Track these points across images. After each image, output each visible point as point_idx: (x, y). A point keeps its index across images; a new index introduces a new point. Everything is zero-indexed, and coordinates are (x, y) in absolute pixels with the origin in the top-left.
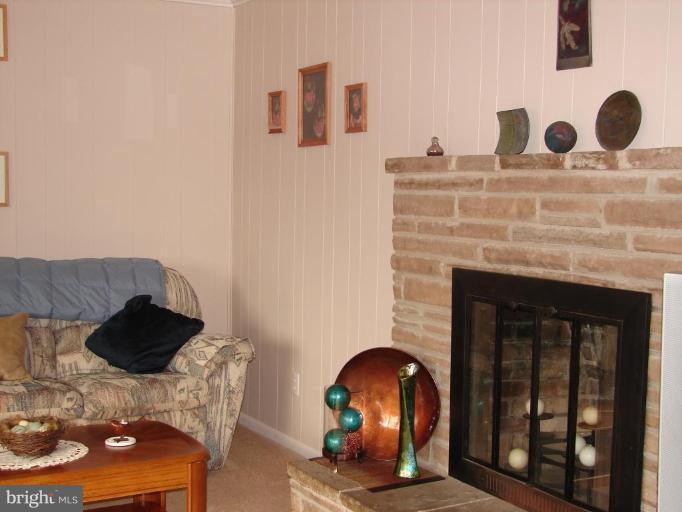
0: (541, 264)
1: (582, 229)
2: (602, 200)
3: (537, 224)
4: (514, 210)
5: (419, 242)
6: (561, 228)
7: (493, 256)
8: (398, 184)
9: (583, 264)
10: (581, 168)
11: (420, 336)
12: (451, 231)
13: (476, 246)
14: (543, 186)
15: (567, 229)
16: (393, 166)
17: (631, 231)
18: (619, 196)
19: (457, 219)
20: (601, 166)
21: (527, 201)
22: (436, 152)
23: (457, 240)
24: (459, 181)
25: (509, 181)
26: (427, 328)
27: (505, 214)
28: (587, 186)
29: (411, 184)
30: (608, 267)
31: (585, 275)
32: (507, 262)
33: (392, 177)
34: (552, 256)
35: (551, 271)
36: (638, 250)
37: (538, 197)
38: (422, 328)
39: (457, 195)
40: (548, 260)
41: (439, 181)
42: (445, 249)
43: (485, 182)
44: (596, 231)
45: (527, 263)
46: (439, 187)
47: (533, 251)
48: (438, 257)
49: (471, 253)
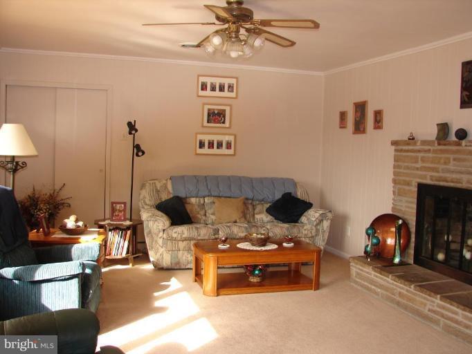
0: (452, 182)
1: (468, 169)
3: (451, 166)
4: (442, 161)
5: (404, 173)
6: (461, 168)
7: (434, 179)
8: (396, 150)
9: (468, 182)
10: (469, 146)
11: (404, 210)
12: (417, 169)
13: (427, 175)
14: (454, 152)
15: (463, 168)
16: (394, 143)
19: (419, 165)
21: (447, 158)
22: (412, 139)
23: (419, 172)
24: (421, 150)
25: (441, 150)
27: (439, 163)
29: (401, 151)
31: (469, 186)
32: (439, 181)
33: (393, 148)
34: (457, 179)
35: (456, 184)
37: (452, 157)
39: (420, 155)
40: (455, 180)
41: (413, 150)
42: (414, 176)
43: (431, 150)
45: (447, 181)
47: (449, 177)
48: (412, 179)
49: (425, 177)
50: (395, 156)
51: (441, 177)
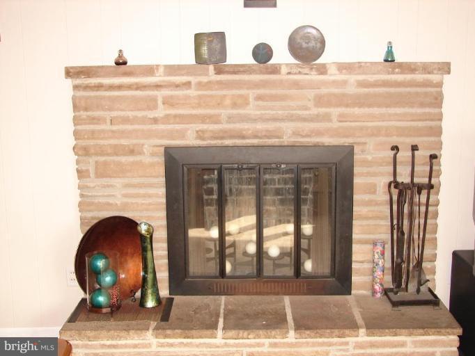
0: (256, 137)
1: (294, 112)
2: (311, 94)
3: (251, 110)
4: (228, 102)
5: (113, 132)
6: (274, 112)
7: (206, 135)
8: (76, 87)
9: (295, 134)
10: (296, 74)
11: (118, 203)
12: (155, 121)
13: (187, 130)
14: (257, 85)
15: (280, 112)
17: (335, 112)
18: (324, 91)
19: (161, 112)
20: (314, 72)
21: (240, 96)
22: (121, 63)
23: (161, 127)
24: (162, 84)
25: (219, 83)
26: (125, 196)
27: (219, 105)
28: (296, 85)
29: (87, 88)
30: (319, 133)
31: (296, 140)
32: (222, 138)
34: (267, 131)
35: (267, 140)
36: (340, 121)
37: (251, 94)
38: (120, 196)
39: (159, 94)
40: (264, 133)
41: (136, 84)
42: (149, 135)
43: (193, 83)
44: (307, 112)
45: (243, 137)
46: (137, 89)
47: (249, 129)
48: (142, 141)
49: (182, 134)
50: (74, 99)
51: (225, 132)
